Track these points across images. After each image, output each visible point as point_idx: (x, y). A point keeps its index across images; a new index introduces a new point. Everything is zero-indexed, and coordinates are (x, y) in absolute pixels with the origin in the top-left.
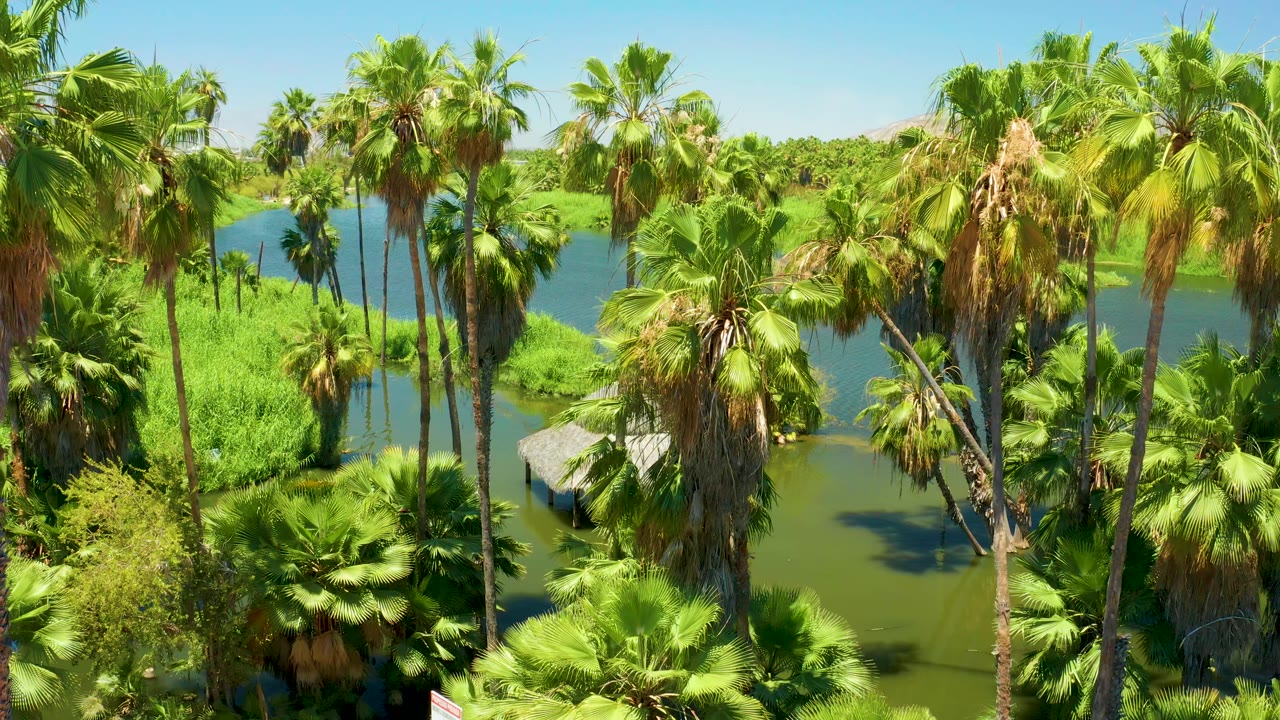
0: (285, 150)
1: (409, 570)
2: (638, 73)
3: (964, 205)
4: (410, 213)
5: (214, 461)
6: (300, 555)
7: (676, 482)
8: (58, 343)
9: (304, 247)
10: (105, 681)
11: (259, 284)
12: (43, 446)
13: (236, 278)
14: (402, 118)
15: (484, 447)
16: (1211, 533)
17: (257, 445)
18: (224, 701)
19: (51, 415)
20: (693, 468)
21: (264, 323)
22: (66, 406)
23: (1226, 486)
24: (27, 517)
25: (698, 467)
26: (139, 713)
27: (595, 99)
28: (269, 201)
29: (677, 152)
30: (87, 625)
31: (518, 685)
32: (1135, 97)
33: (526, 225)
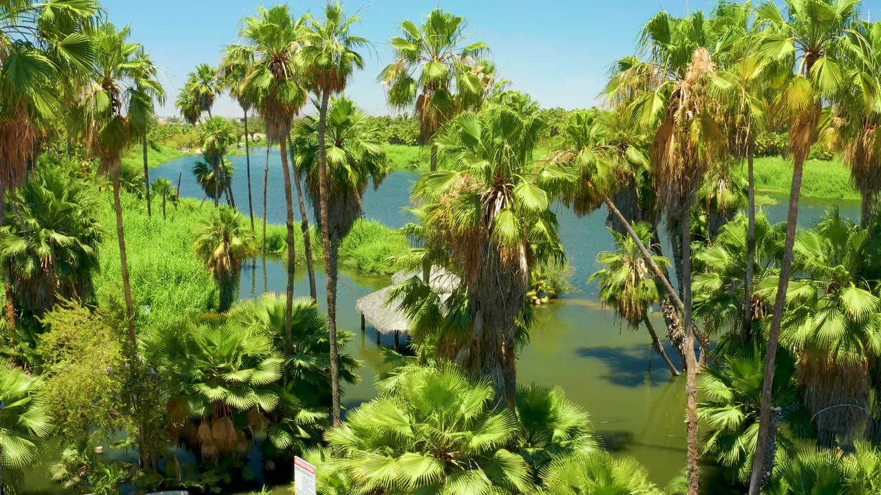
0: (196, 106)
1: (279, 376)
2: (438, 30)
3: (664, 107)
4: (281, 127)
5: (146, 314)
6: (204, 364)
7: (464, 305)
8: (39, 223)
9: (210, 173)
10: (69, 453)
11: (178, 201)
12: (27, 294)
13: (162, 197)
14: (276, 61)
15: (332, 287)
16: (836, 343)
17: (176, 303)
18: (151, 466)
19: (33, 271)
20: (476, 294)
21: (181, 225)
22: (44, 267)
23: (844, 310)
24: (16, 343)
25: (479, 294)
26: (92, 473)
27: (409, 48)
28: (186, 151)
29: (465, 83)
30: (56, 412)
31: (355, 449)
32: (780, 28)
33: (362, 143)
